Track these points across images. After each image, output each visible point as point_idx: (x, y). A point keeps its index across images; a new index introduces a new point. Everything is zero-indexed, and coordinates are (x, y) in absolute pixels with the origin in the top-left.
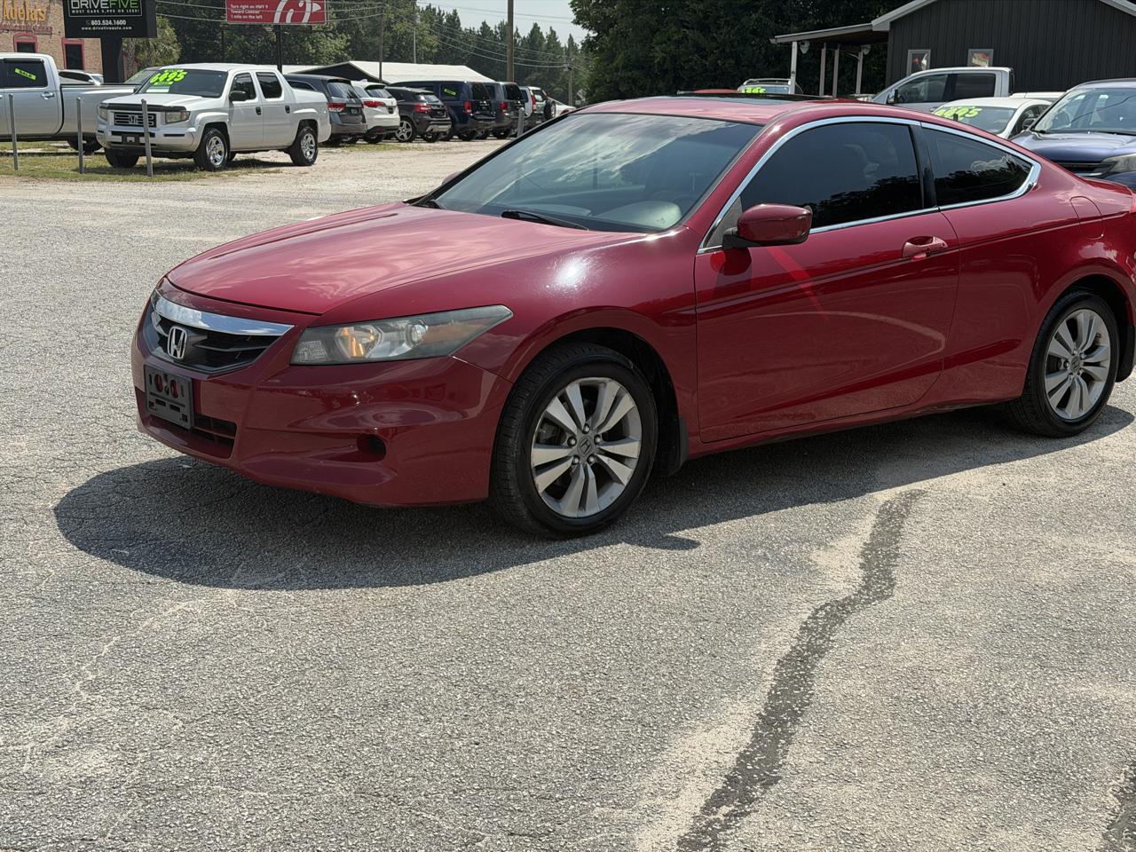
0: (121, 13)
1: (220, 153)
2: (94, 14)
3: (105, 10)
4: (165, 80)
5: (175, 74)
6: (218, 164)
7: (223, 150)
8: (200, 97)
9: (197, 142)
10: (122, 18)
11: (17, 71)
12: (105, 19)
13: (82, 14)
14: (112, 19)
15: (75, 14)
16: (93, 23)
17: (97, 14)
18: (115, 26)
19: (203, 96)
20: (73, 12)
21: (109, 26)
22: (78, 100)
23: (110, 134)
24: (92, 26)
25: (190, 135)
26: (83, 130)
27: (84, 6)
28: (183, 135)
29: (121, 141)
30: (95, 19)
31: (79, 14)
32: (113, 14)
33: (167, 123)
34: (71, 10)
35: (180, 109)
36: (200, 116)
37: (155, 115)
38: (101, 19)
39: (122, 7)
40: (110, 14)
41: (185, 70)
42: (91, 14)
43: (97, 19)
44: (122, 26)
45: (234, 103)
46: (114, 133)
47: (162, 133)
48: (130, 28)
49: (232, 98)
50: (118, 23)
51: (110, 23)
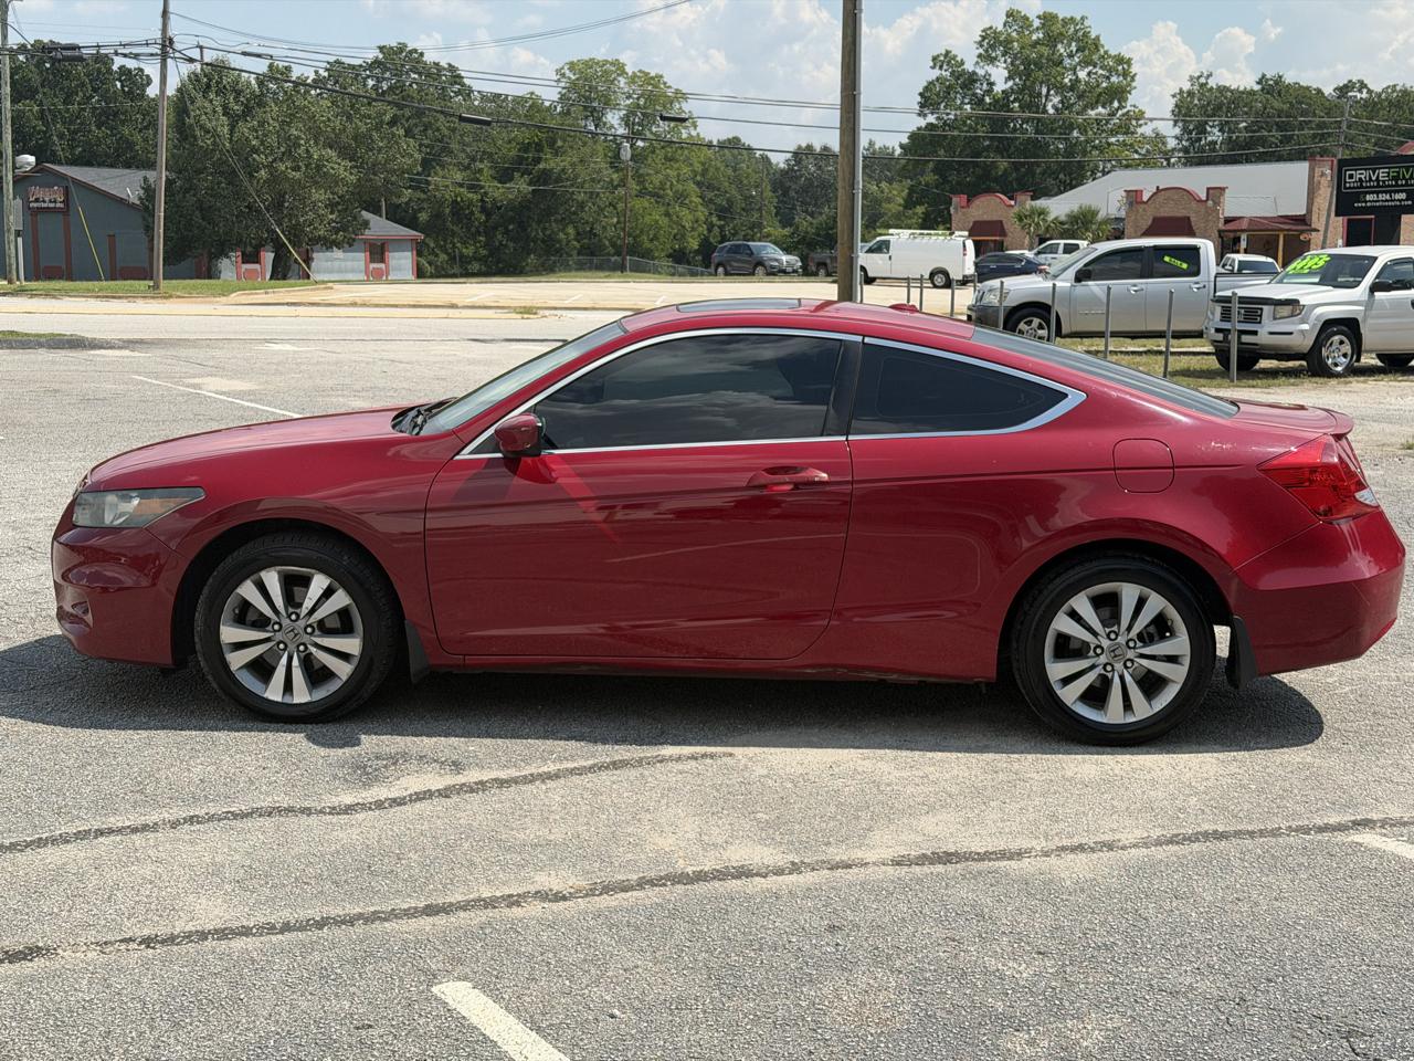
0: (1402, 185)
1: (1345, 355)
2: (1370, 187)
3: (1384, 181)
4: (1302, 268)
5: (1316, 259)
6: (1339, 369)
7: (1349, 352)
8: (1331, 288)
9: (1309, 342)
10: (1402, 191)
11: (1167, 259)
12: (1382, 192)
13: (1358, 188)
14: (1390, 192)
15: (1350, 188)
16: (1368, 197)
17: (1374, 187)
18: (1392, 201)
19: (1335, 287)
20: (1348, 185)
21: (1387, 201)
22: (1171, 292)
23: (1213, 331)
24: (1366, 202)
25: (1302, 332)
26: (1172, 328)
27: (1360, 179)
28: (1291, 333)
29: (1221, 339)
30: (1370, 193)
31: (1354, 188)
32: (1392, 186)
33: (1275, 319)
34: (1345, 182)
35: (1293, 303)
36: (1319, 311)
37: (1261, 309)
38: (1378, 193)
39: (1404, 178)
40: (1389, 186)
41: (1329, 255)
42: (1367, 187)
43: (1373, 193)
44: (1400, 201)
45: (1376, 294)
46: (1218, 330)
47: (1267, 331)
48: (1410, 203)
49: (1374, 288)
50: (1397, 196)
51: (1388, 197)
